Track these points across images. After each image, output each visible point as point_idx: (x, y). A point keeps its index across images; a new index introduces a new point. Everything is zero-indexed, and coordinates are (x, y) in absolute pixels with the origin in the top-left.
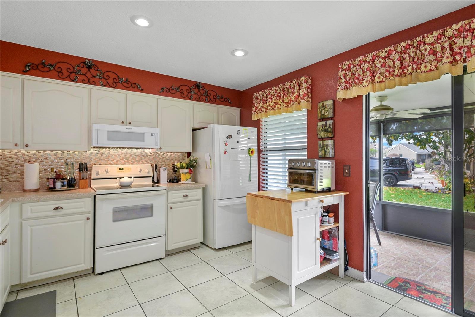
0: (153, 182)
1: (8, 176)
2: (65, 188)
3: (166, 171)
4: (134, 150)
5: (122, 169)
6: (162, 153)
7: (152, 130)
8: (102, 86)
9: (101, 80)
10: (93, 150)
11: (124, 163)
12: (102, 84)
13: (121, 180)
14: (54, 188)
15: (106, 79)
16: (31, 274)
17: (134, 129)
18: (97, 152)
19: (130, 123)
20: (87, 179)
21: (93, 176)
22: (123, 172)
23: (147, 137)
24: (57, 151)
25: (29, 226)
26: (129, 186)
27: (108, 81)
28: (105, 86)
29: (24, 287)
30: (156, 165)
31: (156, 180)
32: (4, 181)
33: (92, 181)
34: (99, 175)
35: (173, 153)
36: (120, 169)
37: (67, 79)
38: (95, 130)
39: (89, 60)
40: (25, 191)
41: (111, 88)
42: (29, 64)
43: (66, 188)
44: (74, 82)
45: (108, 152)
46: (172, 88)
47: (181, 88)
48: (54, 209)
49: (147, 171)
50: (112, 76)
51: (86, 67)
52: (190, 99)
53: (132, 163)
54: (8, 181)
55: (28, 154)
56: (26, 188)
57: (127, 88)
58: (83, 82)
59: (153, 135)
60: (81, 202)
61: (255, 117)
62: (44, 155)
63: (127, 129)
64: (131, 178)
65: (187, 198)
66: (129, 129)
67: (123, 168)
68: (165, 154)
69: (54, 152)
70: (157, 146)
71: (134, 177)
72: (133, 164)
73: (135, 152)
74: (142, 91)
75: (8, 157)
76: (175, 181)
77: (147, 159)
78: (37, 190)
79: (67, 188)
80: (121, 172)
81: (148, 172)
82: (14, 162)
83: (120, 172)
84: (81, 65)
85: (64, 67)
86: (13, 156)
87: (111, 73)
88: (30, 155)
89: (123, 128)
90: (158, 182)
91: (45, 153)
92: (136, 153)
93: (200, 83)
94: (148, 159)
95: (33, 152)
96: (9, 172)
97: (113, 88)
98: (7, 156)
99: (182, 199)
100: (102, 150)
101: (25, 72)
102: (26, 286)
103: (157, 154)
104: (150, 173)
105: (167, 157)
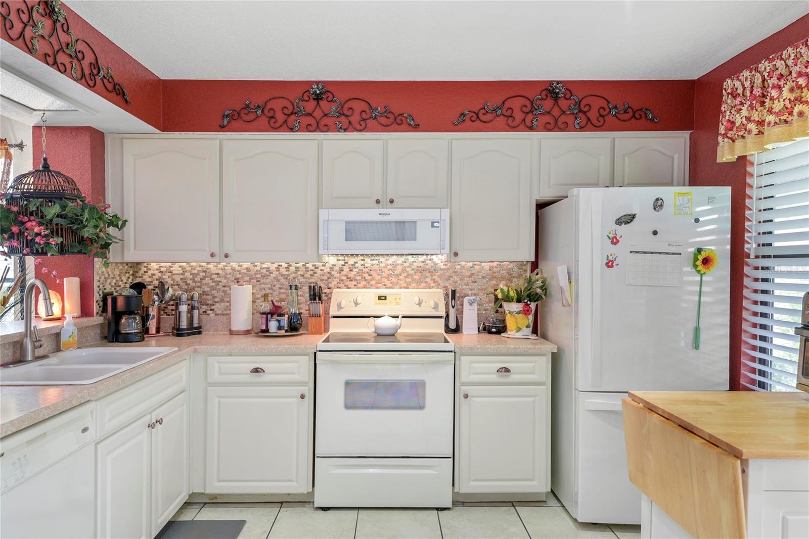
0: (448, 330)
1: (214, 305)
2: (283, 332)
3: (475, 306)
4: (411, 259)
5: (384, 298)
6: (471, 264)
7: (434, 214)
8: (339, 132)
9: (338, 119)
10: (335, 260)
11: (391, 285)
12: (341, 128)
13: (378, 321)
14: (267, 331)
15: (347, 116)
16: (219, 481)
17: (395, 214)
18: (343, 263)
19: (392, 201)
20: (320, 317)
21: (333, 311)
22: (386, 303)
23: (423, 230)
24: (281, 264)
25: (217, 396)
26: (391, 336)
27: (350, 118)
28: (345, 130)
29: (212, 499)
30: (454, 292)
31: (452, 325)
32: (209, 315)
33: (332, 321)
34: (341, 310)
35: (495, 264)
36: (380, 298)
37: (283, 128)
38: (324, 221)
39: (317, 83)
40: (232, 333)
41: (355, 133)
42: (227, 113)
43: (284, 331)
44: (294, 132)
45: (362, 262)
46: (485, 109)
47: (508, 104)
48: (251, 372)
49: (432, 304)
50: (358, 106)
51: (314, 99)
52: (531, 128)
53: (405, 285)
54: (214, 315)
55: (239, 268)
56: (234, 328)
57: (386, 128)
58: (308, 128)
59: (435, 224)
60: (292, 362)
61: (726, 154)
62: (262, 271)
63: (381, 216)
64: (397, 317)
65: (509, 376)
66: (386, 214)
67: (385, 297)
68: (476, 265)
69: (276, 265)
70: (443, 249)
71: (403, 317)
72: (408, 288)
73: (413, 262)
74: (416, 128)
75: (213, 274)
76: (494, 330)
77: (435, 277)
78: (247, 332)
79: (286, 332)
80: (383, 303)
81: (436, 307)
82: (221, 282)
83: (379, 304)
84: (306, 98)
85: (277, 105)
86: (220, 272)
87: (358, 100)
88: (242, 271)
89: (373, 214)
90: (457, 330)
91: (263, 266)
92: (414, 264)
93: (558, 82)
94: (439, 277)
95: (246, 265)
96: (216, 300)
97: (360, 131)
98: (213, 272)
99: (494, 377)
100: (351, 260)
101: (222, 128)
102: (216, 498)
103: (459, 267)
104: (439, 310)
105: (481, 272)
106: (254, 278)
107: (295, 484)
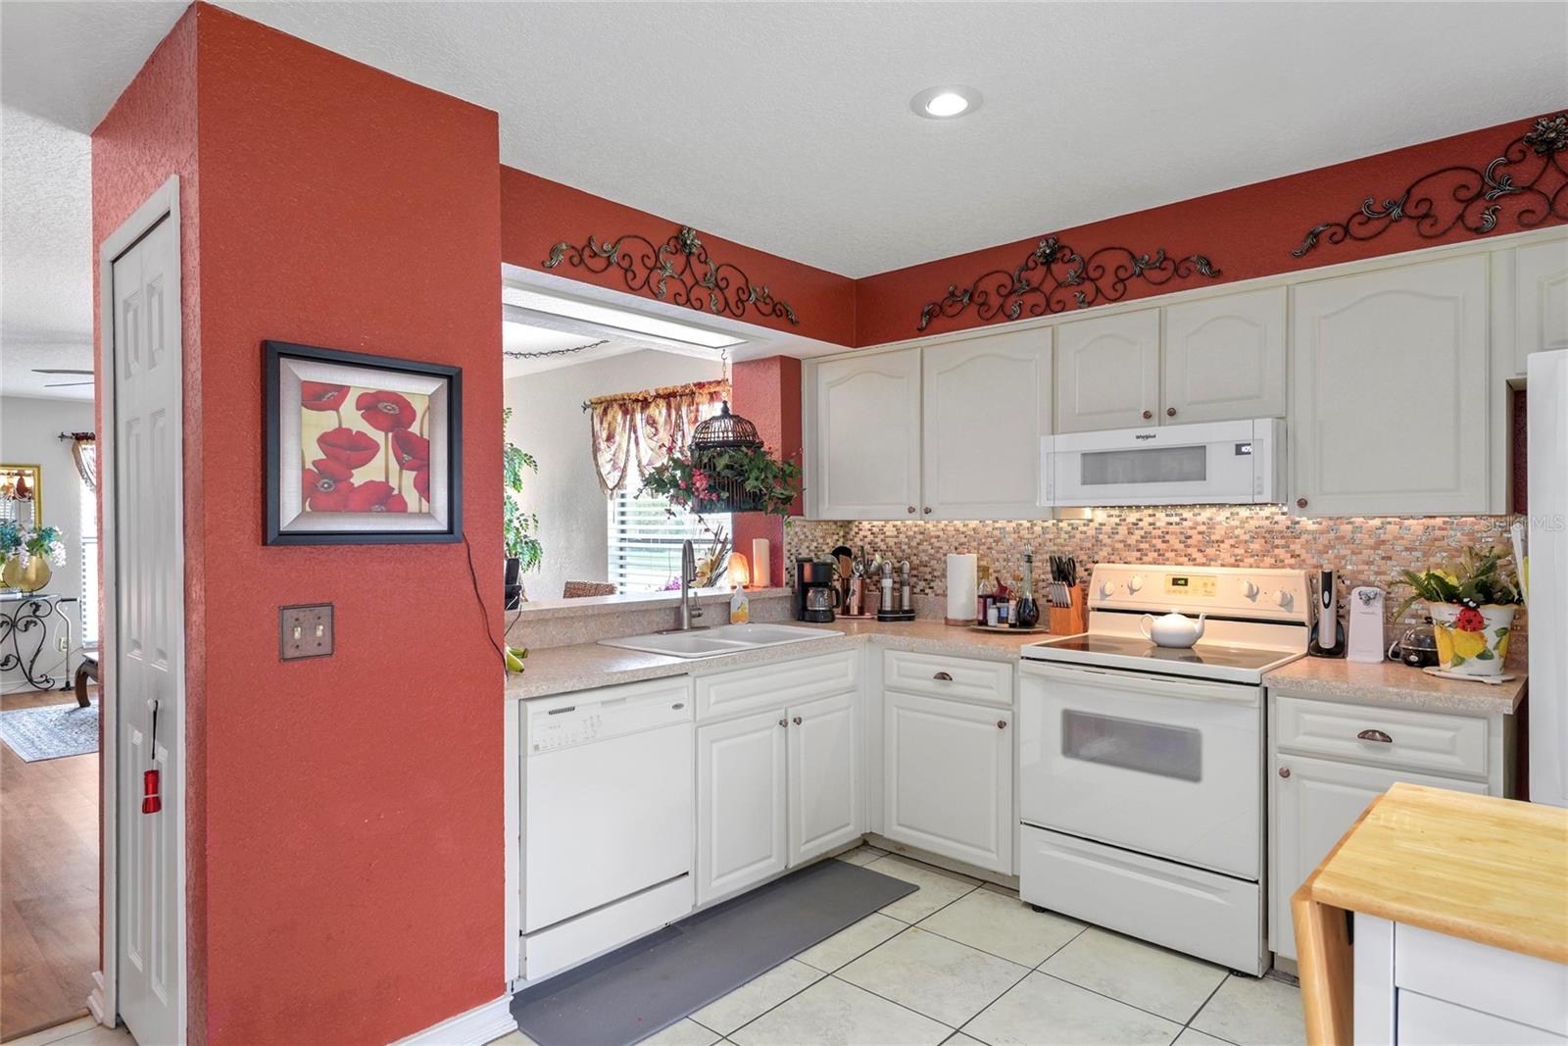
0: (1316, 650)
1: (932, 581)
2: (1005, 627)
3: (1378, 607)
4: (1244, 512)
5: (1183, 582)
6: (1377, 522)
7: (1239, 431)
8: (1080, 308)
9: (1081, 288)
10: (1105, 516)
11: (1204, 560)
12: (1083, 301)
13: (1160, 623)
14: (984, 622)
15: (1092, 280)
16: (900, 825)
17: (1168, 436)
18: (1117, 520)
19: (1172, 413)
20: (1068, 607)
21: (1093, 600)
22: (1186, 592)
23: (1219, 461)
24: (1021, 522)
25: (897, 706)
26: (1185, 649)
27: (1099, 283)
28: (1090, 304)
29: (900, 849)
30: (1327, 578)
31: (1327, 640)
32: (927, 594)
33: (1093, 615)
34: (1108, 598)
35: (1439, 521)
36: (1175, 582)
37: (997, 317)
38: (1048, 454)
39: (1046, 238)
40: (948, 622)
41: (1107, 305)
42: (926, 309)
43: (1007, 625)
44: (1013, 320)
45: (1151, 520)
46: (1362, 213)
47: (1418, 193)
48: (935, 678)
49: (1278, 596)
50: (1110, 260)
51: (1042, 264)
52: (1479, 232)
53: (1232, 560)
54: (933, 595)
55: (965, 529)
56: (950, 616)
57: (1161, 287)
58: (1034, 311)
59: (1244, 449)
60: (989, 670)
62: (995, 532)
63: (1140, 440)
64: (1196, 616)
65: (1388, 750)
66: (1147, 437)
67: (1186, 580)
68: (1390, 523)
69: (1014, 524)
70: (1260, 493)
71: (1208, 617)
72: (1238, 566)
73: (1247, 518)
74: (1216, 276)
75: (932, 537)
76: (1414, 658)
77: (1296, 547)
78: (966, 623)
79: (1011, 627)
80: (1180, 592)
81: (1287, 603)
82: (941, 548)
83: (1174, 591)
84: (1031, 264)
85: (989, 285)
86: (941, 533)
87: (1111, 251)
88: (969, 533)
89: (1124, 439)
90: (1339, 650)
91: (997, 525)
92: (1251, 522)
93: (1552, 117)
94: (1302, 545)
95: (973, 524)
96: (936, 574)
97: (1115, 300)
98: (932, 534)
100: (1132, 515)
101: (921, 332)
102: (904, 850)
103: (1350, 527)
104: (1294, 610)
105: (1403, 538)
106: (982, 544)
107: (994, 856)
